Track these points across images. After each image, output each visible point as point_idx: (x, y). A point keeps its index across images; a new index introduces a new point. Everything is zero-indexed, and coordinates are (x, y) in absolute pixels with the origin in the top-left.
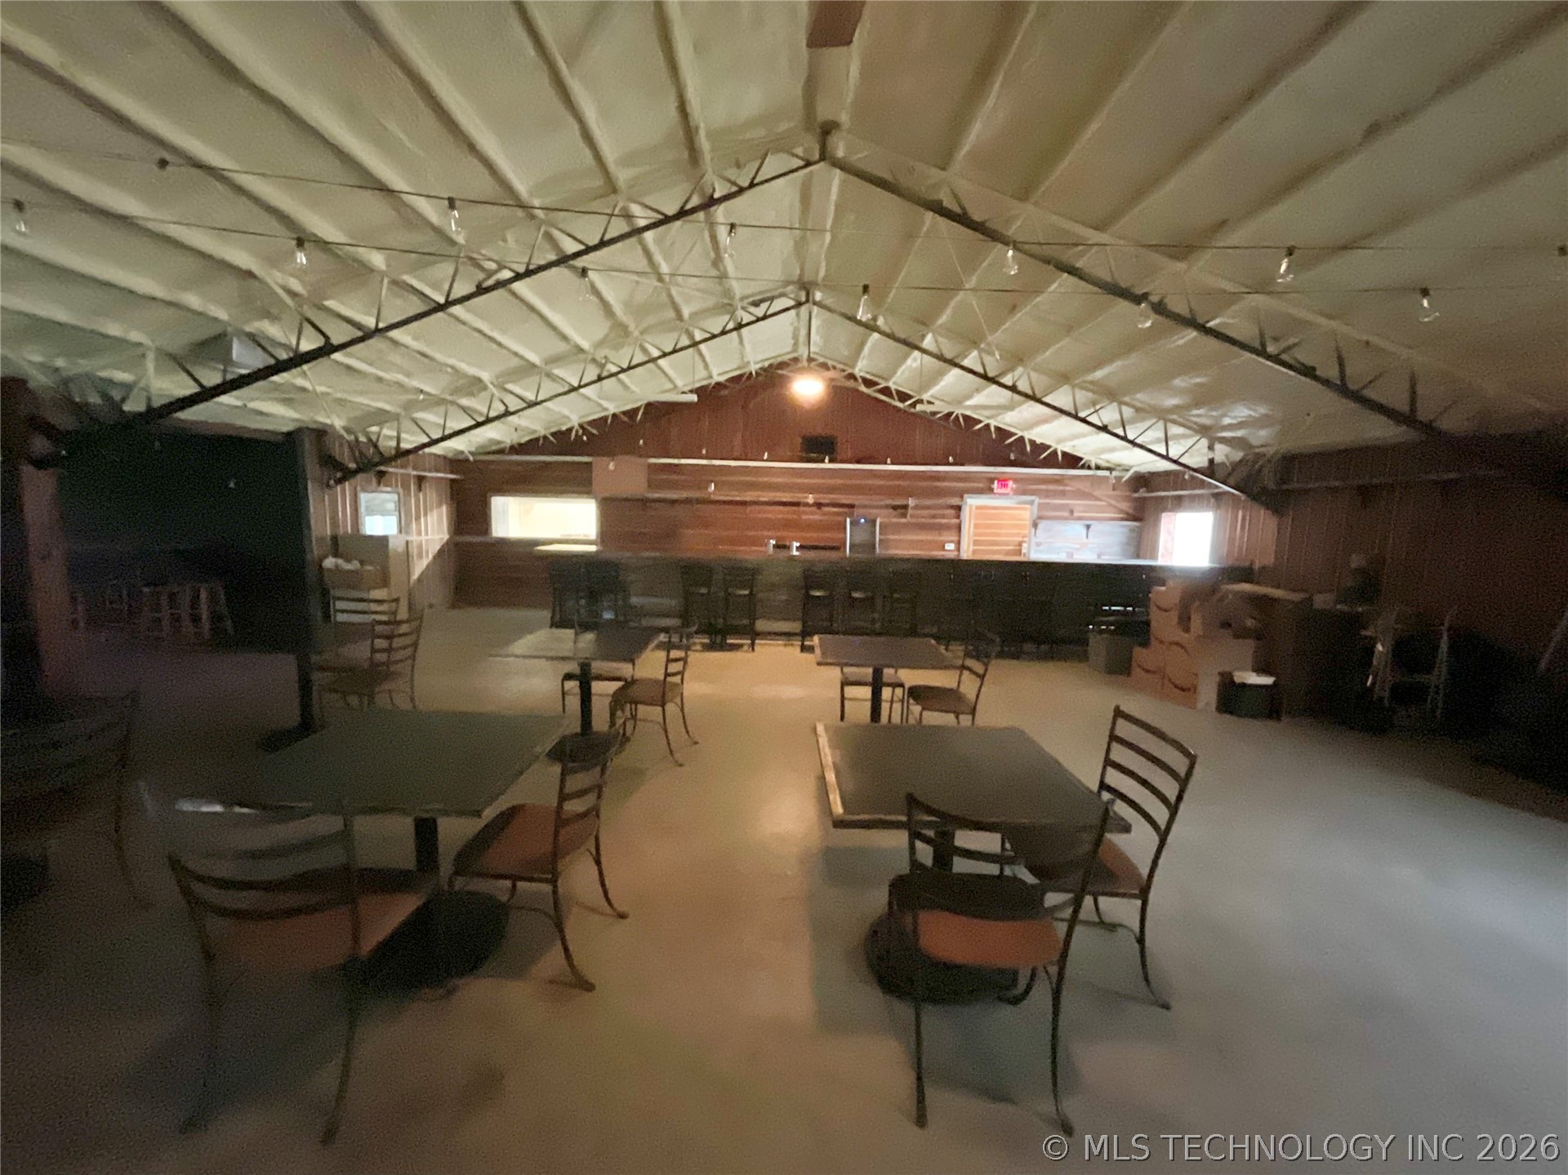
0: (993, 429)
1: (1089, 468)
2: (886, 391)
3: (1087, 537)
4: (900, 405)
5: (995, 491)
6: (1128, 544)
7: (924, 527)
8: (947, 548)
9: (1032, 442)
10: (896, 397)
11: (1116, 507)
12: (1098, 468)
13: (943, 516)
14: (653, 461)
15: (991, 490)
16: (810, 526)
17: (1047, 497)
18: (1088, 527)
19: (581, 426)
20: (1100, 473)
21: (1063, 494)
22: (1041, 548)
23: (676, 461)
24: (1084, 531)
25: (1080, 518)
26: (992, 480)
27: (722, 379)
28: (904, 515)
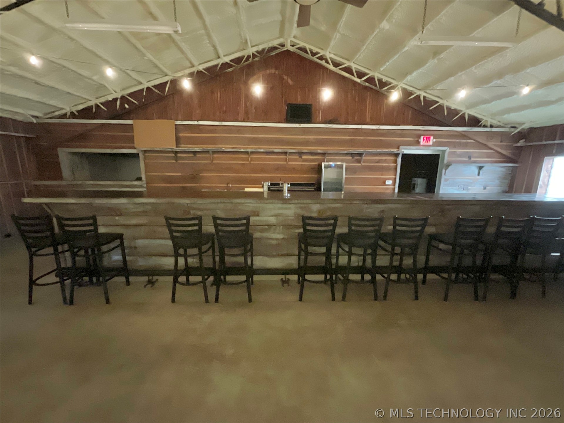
0: (422, 99)
1: (485, 126)
2: (348, 70)
3: (479, 175)
4: (358, 80)
5: (421, 143)
6: (504, 178)
7: (371, 169)
8: (387, 183)
9: (449, 109)
10: (355, 74)
11: (500, 153)
12: (491, 126)
13: (385, 161)
14: (178, 123)
15: (418, 143)
16: (294, 170)
17: (455, 147)
18: (480, 168)
19: (123, 97)
20: (494, 130)
21: (465, 146)
22: (448, 182)
23: (196, 123)
24: (476, 171)
25: (475, 162)
26: (419, 137)
27: (227, 59)
28: (359, 161)
